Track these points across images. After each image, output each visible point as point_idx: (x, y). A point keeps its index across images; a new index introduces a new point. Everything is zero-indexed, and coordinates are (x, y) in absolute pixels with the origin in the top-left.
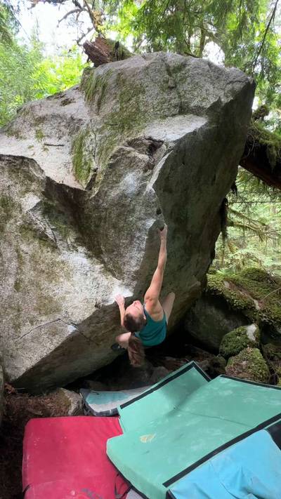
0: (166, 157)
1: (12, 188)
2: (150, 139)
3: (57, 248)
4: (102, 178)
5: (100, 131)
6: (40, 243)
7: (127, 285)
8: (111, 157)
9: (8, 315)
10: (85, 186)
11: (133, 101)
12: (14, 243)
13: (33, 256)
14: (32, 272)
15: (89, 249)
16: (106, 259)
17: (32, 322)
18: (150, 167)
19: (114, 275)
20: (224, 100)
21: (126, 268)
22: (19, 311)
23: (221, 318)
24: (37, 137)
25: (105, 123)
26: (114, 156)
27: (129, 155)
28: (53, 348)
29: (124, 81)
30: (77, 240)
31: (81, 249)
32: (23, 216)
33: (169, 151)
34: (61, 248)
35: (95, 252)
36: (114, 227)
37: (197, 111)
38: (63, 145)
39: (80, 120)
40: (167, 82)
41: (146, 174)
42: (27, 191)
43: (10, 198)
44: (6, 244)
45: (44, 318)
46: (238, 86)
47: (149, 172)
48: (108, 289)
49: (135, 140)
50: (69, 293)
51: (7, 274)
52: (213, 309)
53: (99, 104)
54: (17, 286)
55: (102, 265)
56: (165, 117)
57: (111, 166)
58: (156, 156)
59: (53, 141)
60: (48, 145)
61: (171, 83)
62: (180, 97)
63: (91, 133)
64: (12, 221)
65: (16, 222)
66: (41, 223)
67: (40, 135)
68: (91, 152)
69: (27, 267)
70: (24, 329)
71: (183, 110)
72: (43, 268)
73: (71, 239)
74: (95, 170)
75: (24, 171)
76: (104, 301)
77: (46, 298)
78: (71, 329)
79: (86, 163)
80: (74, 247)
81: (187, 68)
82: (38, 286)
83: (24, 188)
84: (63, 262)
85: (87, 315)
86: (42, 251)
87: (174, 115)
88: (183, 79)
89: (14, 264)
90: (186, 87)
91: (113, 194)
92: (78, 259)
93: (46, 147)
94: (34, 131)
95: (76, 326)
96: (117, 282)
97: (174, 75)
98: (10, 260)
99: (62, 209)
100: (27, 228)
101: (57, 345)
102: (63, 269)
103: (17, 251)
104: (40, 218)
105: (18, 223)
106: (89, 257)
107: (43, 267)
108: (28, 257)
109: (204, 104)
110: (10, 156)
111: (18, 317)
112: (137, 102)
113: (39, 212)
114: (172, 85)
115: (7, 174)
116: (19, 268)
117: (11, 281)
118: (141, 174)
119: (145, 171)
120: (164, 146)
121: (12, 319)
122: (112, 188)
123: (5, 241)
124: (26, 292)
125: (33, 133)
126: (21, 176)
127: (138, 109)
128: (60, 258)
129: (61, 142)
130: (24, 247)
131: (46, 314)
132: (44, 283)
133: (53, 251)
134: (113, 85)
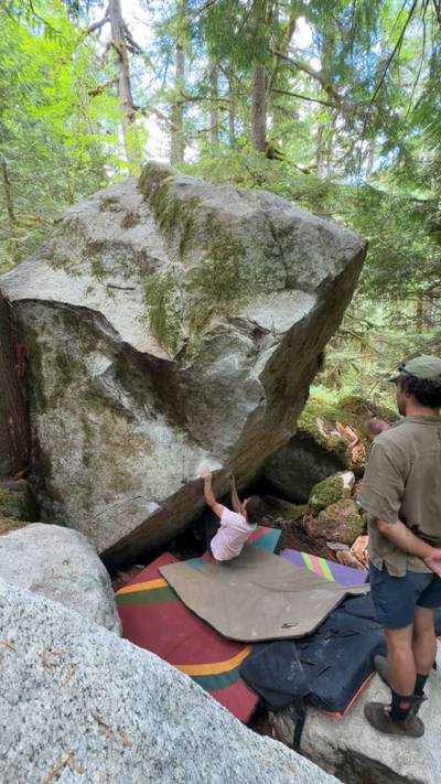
0: (273, 349)
1: (71, 344)
2: (255, 323)
3: (134, 417)
4: (194, 352)
5: (189, 288)
6: (112, 412)
7: (216, 457)
8: (208, 333)
9: (77, 493)
10: (173, 356)
11: (230, 262)
12: (79, 411)
13: (104, 428)
14: (104, 445)
15: (170, 416)
16: (191, 429)
17: (107, 501)
18: (255, 353)
19: (200, 445)
20: (334, 273)
21: (218, 441)
22: (90, 488)
23: (311, 464)
24: (95, 273)
25: (195, 280)
26: (212, 333)
27: (230, 335)
28: (133, 526)
29: (218, 228)
30: (155, 406)
31: (160, 417)
32: (90, 381)
33: (276, 343)
34: (138, 417)
35: (177, 420)
36: (207, 402)
37: (306, 288)
38: (132, 289)
39: (156, 260)
40: (272, 246)
41: (250, 359)
42: (92, 348)
43: (69, 356)
44: (68, 412)
45: (121, 496)
46: (349, 255)
47: (253, 358)
48: (194, 462)
49: (237, 319)
50: (150, 468)
51: (73, 447)
52: (302, 453)
53: (182, 246)
54: (86, 460)
55: (186, 434)
56: (269, 292)
57: (207, 343)
58: (261, 342)
59: (118, 281)
60: (113, 287)
61: (276, 250)
62: (286, 269)
63: (175, 287)
64: (74, 385)
65: (79, 386)
66: (114, 390)
67: (99, 271)
68: (177, 314)
69: (97, 439)
70: (97, 509)
71: (290, 284)
72: (118, 441)
73: (148, 407)
74: (185, 340)
75: (87, 324)
76: (191, 476)
77: (123, 474)
78: (153, 507)
79: (173, 328)
80: (152, 415)
81: (295, 233)
82: (112, 460)
83: (86, 345)
84: (142, 434)
85: (173, 492)
86: (115, 422)
87: (279, 291)
88: (290, 247)
89: (81, 435)
90: (294, 256)
91: (211, 372)
92: (159, 430)
93: (110, 289)
94: (89, 264)
95: (159, 503)
96: (204, 452)
97: (279, 240)
98: (75, 432)
99: (138, 373)
100: (95, 395)
101: (139, 524)
102: (142, 442)
103: (83, 421)
104: (112, 384)
105: (83, 388)
106: (171, 425)
107: (117, 439)
108: (98, 428)
109: (313, 281)
110: (66, 304)
111: (89, 494)
112: (236, 265)
113: (111, 377)
114: (277, 253)
115: (62, 326)
116: (86, 441)
117: (78, 455)
118: (244, 358)
119: (249, 356)
120: (270, 336)
121: (82, 498)
122: (207, 365)
123: (67, 409)
124: (99, 468)
125: (87, 265)
126: (83, 330)
127: (237, 274)
128: (137, 430)
129: (130, 283)
130: (92, 417)
131: (124, 491)
132: (120, 458)
133: (129, 422)
134: (202, 229)
